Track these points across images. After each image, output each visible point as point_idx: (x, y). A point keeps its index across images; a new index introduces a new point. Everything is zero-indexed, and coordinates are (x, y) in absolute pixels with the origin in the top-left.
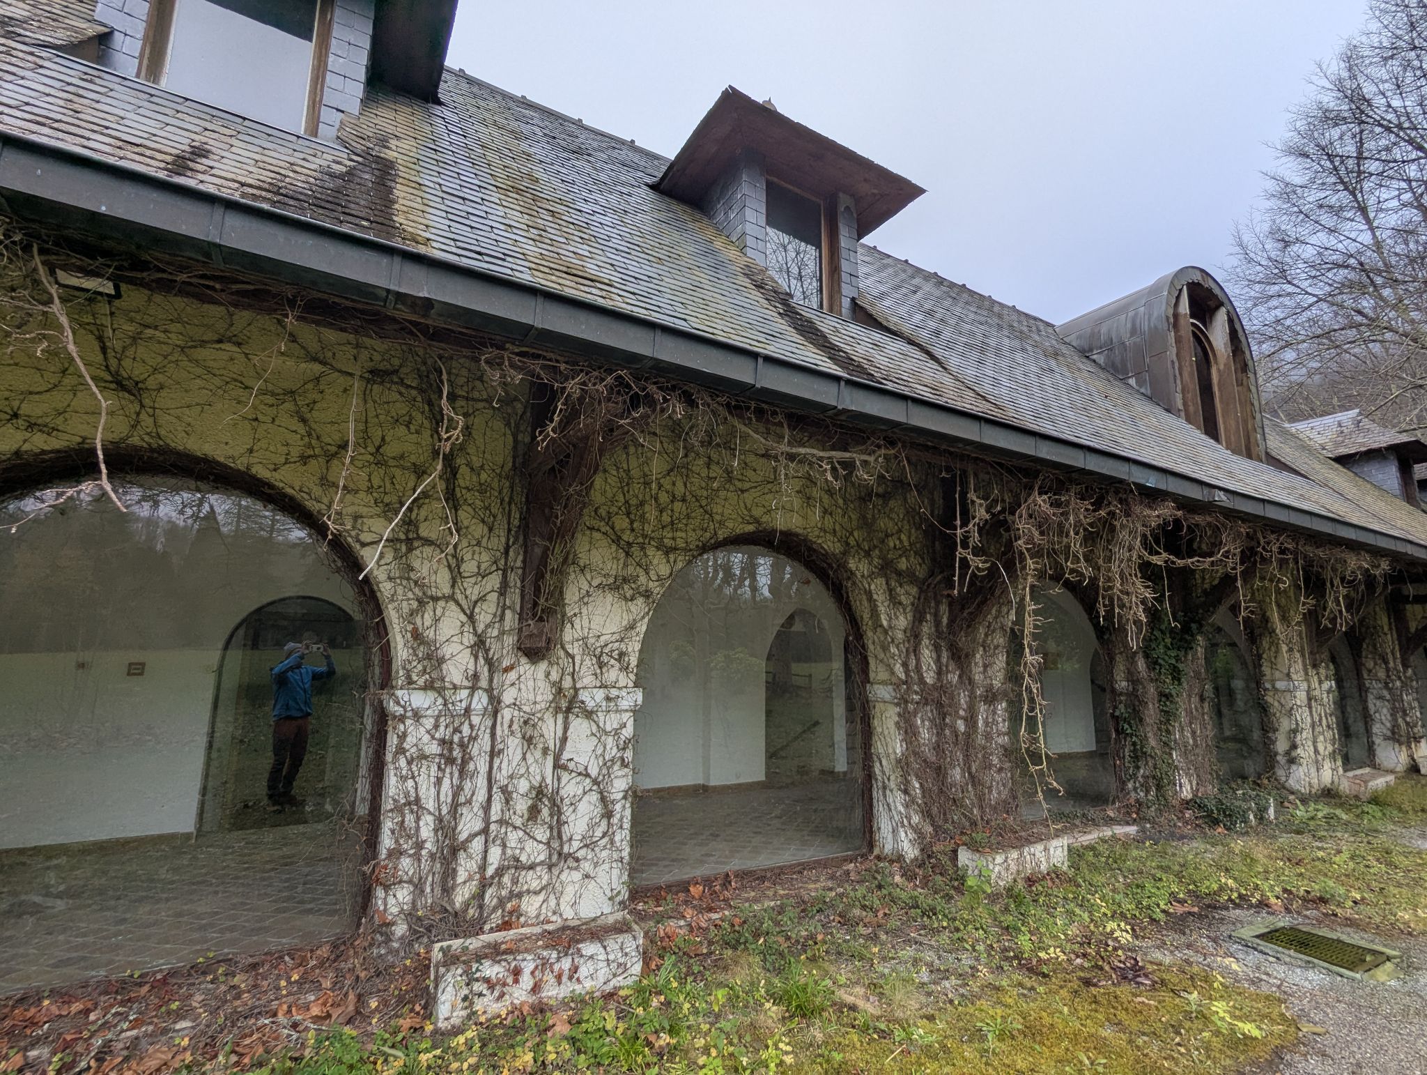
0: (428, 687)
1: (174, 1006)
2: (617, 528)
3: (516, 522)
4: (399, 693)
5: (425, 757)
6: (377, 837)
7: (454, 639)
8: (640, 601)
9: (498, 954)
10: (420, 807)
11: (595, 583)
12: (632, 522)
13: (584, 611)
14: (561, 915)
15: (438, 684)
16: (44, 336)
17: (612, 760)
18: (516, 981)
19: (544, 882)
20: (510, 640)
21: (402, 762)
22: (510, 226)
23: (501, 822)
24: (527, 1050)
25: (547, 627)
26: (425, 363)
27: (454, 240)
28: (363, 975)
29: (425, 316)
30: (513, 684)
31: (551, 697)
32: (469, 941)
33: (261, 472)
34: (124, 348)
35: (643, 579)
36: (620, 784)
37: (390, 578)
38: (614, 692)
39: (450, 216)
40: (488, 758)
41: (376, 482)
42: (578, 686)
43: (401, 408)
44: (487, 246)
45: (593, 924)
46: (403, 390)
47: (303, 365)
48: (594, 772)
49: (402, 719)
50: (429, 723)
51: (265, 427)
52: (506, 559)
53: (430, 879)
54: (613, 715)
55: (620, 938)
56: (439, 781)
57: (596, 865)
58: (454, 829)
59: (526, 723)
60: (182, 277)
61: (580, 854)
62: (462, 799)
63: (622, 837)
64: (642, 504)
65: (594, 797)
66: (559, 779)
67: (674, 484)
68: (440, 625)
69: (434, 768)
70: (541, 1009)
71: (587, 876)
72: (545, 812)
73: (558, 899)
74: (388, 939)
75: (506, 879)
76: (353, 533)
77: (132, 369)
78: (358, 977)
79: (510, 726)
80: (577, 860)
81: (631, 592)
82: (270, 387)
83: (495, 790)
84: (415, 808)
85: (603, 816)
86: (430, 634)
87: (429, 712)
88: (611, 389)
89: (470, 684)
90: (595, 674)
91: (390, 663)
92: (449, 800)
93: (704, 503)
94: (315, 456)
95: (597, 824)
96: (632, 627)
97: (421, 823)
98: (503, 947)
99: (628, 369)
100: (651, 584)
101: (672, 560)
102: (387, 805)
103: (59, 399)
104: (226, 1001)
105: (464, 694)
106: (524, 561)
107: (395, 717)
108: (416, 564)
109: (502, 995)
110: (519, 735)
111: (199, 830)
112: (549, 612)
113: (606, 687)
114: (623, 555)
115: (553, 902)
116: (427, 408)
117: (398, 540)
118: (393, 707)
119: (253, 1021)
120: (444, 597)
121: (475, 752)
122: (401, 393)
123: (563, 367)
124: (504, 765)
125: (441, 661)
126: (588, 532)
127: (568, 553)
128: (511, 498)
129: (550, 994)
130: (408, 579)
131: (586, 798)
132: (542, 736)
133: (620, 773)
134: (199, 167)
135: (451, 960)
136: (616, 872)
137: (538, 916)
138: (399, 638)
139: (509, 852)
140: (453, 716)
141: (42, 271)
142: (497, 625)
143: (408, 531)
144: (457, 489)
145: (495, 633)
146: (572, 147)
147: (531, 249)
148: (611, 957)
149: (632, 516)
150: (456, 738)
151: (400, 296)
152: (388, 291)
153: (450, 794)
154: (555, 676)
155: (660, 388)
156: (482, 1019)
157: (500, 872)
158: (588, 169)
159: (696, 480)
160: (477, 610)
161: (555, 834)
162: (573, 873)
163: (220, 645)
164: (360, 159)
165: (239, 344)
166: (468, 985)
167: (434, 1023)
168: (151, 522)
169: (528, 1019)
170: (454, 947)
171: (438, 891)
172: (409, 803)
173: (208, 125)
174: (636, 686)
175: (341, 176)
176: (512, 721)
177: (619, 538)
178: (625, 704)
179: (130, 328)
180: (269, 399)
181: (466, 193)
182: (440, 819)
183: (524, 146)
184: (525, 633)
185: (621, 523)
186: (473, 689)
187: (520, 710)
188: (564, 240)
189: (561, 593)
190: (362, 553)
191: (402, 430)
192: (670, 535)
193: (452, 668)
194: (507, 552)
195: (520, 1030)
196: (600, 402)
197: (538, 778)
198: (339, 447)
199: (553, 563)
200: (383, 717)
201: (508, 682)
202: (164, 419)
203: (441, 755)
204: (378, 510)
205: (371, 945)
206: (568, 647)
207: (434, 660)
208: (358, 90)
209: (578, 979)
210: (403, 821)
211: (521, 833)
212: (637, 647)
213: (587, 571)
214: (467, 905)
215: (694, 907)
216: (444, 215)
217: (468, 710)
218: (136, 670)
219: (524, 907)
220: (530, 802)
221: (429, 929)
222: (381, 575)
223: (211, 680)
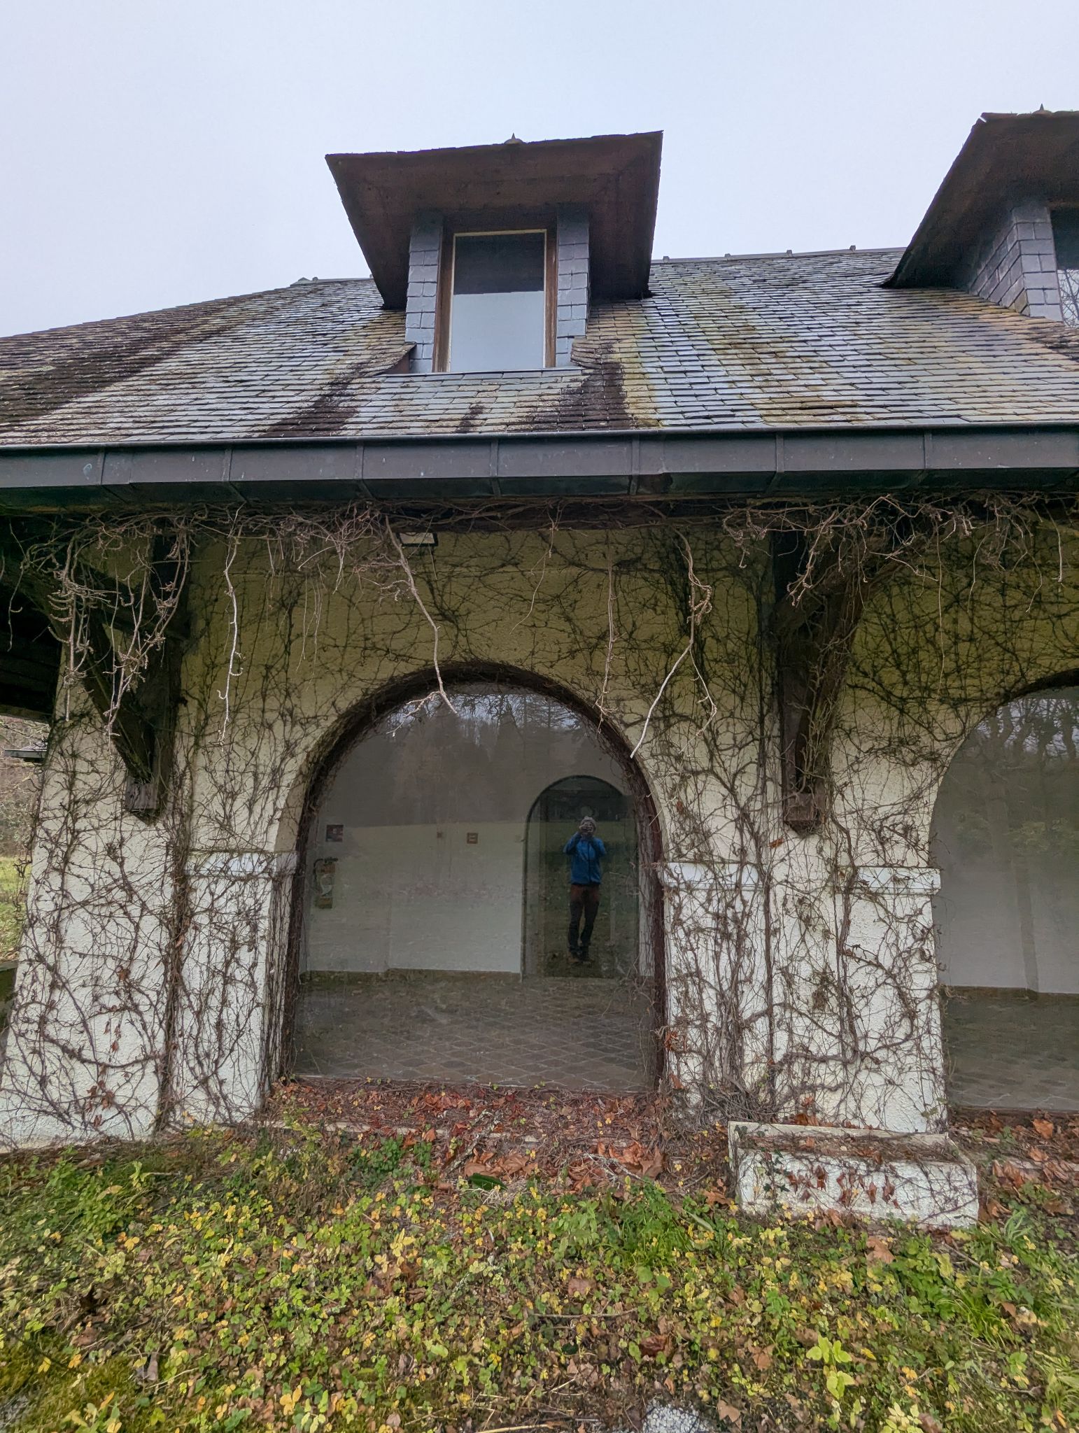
0: (697, 860)
1: (523, 1121)
2: (886, 682)
3: (769, 689)
4: (672, 865)
5: (702, 930)
6: (664, 1003)
7: (718, 812)
8: (925, 765)
9: (798, 1149)
10: (701, 979)
11: (865, 747)
12: (904, 674)
13: (855, 779)
14: (863, 1120)
15: (706, 858)
16: (398, 585)
17: (909, 951)
18: (822, 1185)
19: (839, 1080)
20: (775, 814)
21: (681, 934)
22: (733, 382)
23: (784, 1005)
24: (844, 1268)
25: (814, 798)
26: (664, 545)
27: (682, 413)
28: (665, 1134)
29: (665, 493)
30: (783, 860)
31: (826, 876)
32: (764, 1127)
33: (542, 670)
34: (444, 586)
35: (925, 739)
36: (921, 980)
37: (653, 756)
38: (902, 873)
39: (675, 393)
40: (764, 937)
41: (632, 665)
42: (857, 863)
43: (646, 593)
44: (714, 407)
45: (906, 1141)
46: (646, 575)
47: (564, 571)
48: (887, 962)
49: (676, 891)
50: (702, 896)
51: (540, 630)
52: (762, 728)
53: (718, 1053)
54: (904, 900)
55: (946, 1167)
56: (717, 956)
57: (901, 1071)
58: (737, 1006)
59: (801, 901)
60: (475, 515)
61: (880, 1055)
62: (741, 977)
63: (932, 1043)
64: (915, 651)
65: (890, 992)
66: (845, 967)
67: (955, 621)
68: (703, 798)
69: (711, 942)
70: (854, 1224)
71: (890, 1082)
72: (833, 1002)
73: (858, 1101)
74: (684, 1105)
75: (796, 1068)
76: (618, 716)
77: (451, 602)
78: (661, 1136)
79: (784, 905)
80: (877, 1062)
81: (911, 756)
82: (542, 596)
83: (774, 971)
84: (697, 979)
85: (903, 1016)
86: (694, 807)
87: (701, 886)
88: (872, 522)
89: (738, 859)
90: (876, 851)
91: (659, 835)
92: (729, 976)
93: (1001, 639)
94: (580, 650)
95: (899, 1024)
96: (917, 796)
97: (704, 996)
98: (802, 1142)
99: (891, 492)
100: (937, 744)
101: (963, 714)
102: (671, 974)
103: (410, 634)
104: (558, 1128)
105: (733, 868)
106: (781, 730)
107: (670, 889)
108: (675, 740)
109: (806, 1197)
110: (795, 915)
111: (524, 972)
112: (814, 781)
113: (891, 866)
114: (897, 712)
115: (852, 1105)
116: (669, 587)
117: (658, 719)
118: (667, 879)
119: (579, 1152)
120: (704, 771)
121: (750, 929)
122: (646, 579)
123: (811, 509)
124: (782, 945)
125: (707, 835)
126: (850, 691)
127: (832, 717)
128: (761, 664)
129: (862, 1209)
130: (669, 755)
131: (880, 991)
132: (821, 917)
133: (920, 968)
134: (477, 422)
135: (749, 1143)
136: (927, 1085)
137: (837, 1116)
138: (666, 812)
139: (796, 1039)
140: (724, 891)
141: (392, 536)
142: (759, 798)
143: (665, 709)
144: (706, 663)
145: (758, 806)
146: (784, 282)
147: (759, 397)
148: (936, 1187)
149: (904, 668)
150: (730, 913)
151: (641, 479)
152: (631, 477)
153: (729, 969)
154: (828, 852)
155: (935, 505)
156: (788, 1215)
157: (789, 1059)
158: (806, 295)
159: (986, 613)
160: (737, 783)
161: (847, 1028)
162: (872, 1075)
163: (524, 819)
164: (591, 371)
165: (516, 565)
166: (769, 1174)
167: (739, 1204)
168: (471, 723)
169: (840, 1231)
170: (750, 1130)
171: (727, 1068)
172: (691, 975)
173: (480, 388)
174: (930, 865)
175: (578, 391)
176: (785, 899)
177: (889, 694)
178: (918, 886)
179: (447, 569)
180: (542, 607)
181: (687, 366)
182: (721, 994)
183: (735, 301)
184: (791, 805)
185: (891, 676)
186: (742, 864)
187: (793, 887)
188: (792, 377)
189: (827, 759)
190: (627, 733)
191: (649, 614)
192: (957, 684)
193: (719, 843)
194: (762, 721)
195: (833, 1241)
196: (859, 538)
197: (821, 963)
198: (599, 638)
199: (815, 729)
200: (659, 889)
201: (777, 857)
202: (474, 637)
203: (717, 929)
204: (636, 692)
205: (670, 1107)
206: (841, 820)
207: (702, 835)
208: (583, 312)
209: (895, 1203)
210: (687, 992)
211: (808, 1021)
212: (927, 820)
213: (853, 735)
214: (757, 1087)
215: (1044, 1149)
216: (669, 393)
217: (738, 885)
218: (472, 839)
219: (819, 1102)
220: (814, 989)
221: (722, 1103)
222: (646, 754)
223: (521, 846)
